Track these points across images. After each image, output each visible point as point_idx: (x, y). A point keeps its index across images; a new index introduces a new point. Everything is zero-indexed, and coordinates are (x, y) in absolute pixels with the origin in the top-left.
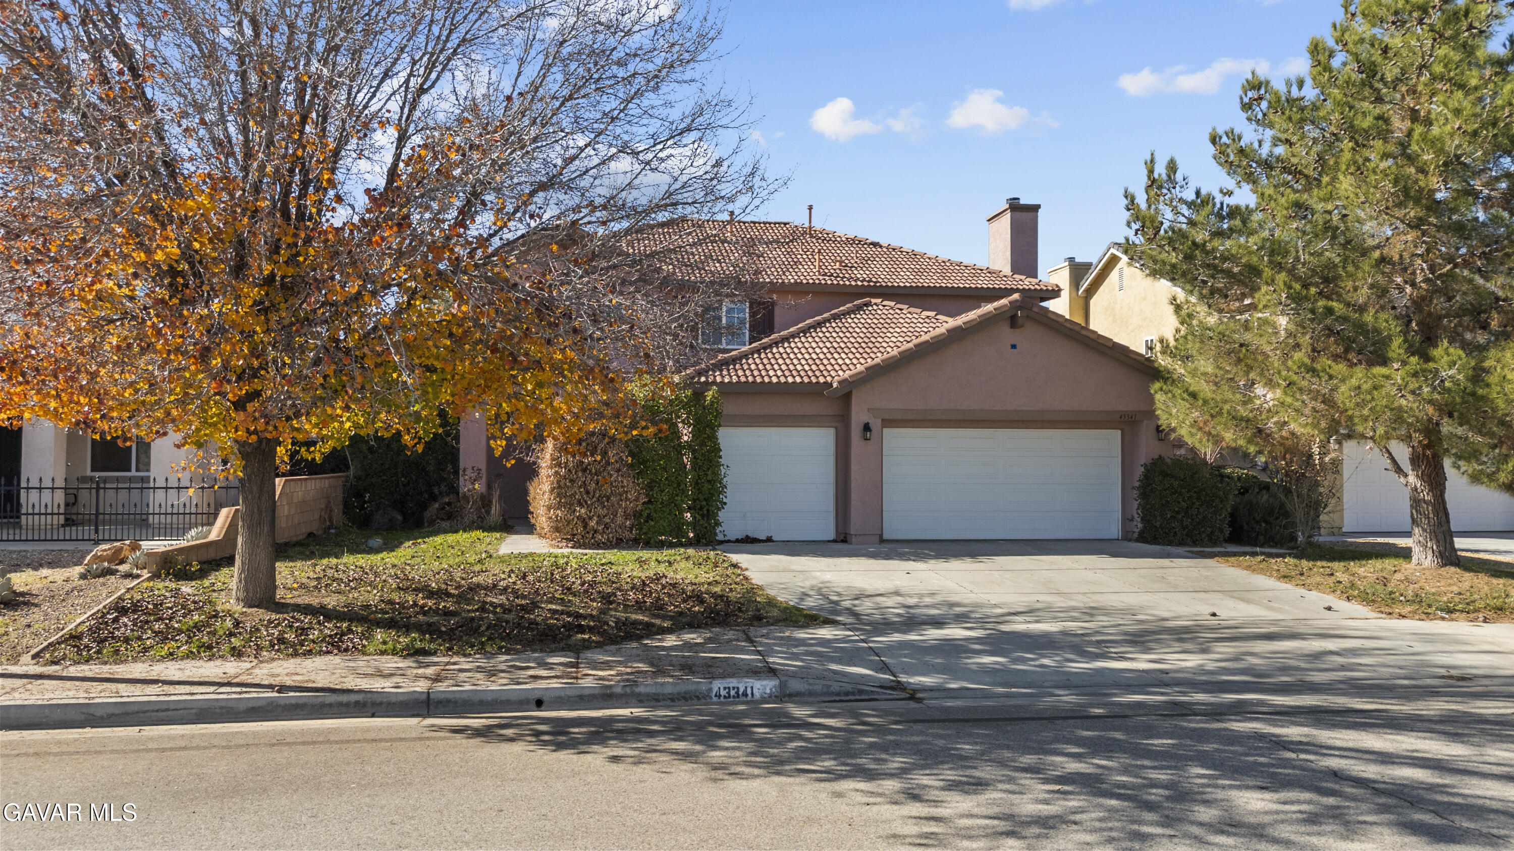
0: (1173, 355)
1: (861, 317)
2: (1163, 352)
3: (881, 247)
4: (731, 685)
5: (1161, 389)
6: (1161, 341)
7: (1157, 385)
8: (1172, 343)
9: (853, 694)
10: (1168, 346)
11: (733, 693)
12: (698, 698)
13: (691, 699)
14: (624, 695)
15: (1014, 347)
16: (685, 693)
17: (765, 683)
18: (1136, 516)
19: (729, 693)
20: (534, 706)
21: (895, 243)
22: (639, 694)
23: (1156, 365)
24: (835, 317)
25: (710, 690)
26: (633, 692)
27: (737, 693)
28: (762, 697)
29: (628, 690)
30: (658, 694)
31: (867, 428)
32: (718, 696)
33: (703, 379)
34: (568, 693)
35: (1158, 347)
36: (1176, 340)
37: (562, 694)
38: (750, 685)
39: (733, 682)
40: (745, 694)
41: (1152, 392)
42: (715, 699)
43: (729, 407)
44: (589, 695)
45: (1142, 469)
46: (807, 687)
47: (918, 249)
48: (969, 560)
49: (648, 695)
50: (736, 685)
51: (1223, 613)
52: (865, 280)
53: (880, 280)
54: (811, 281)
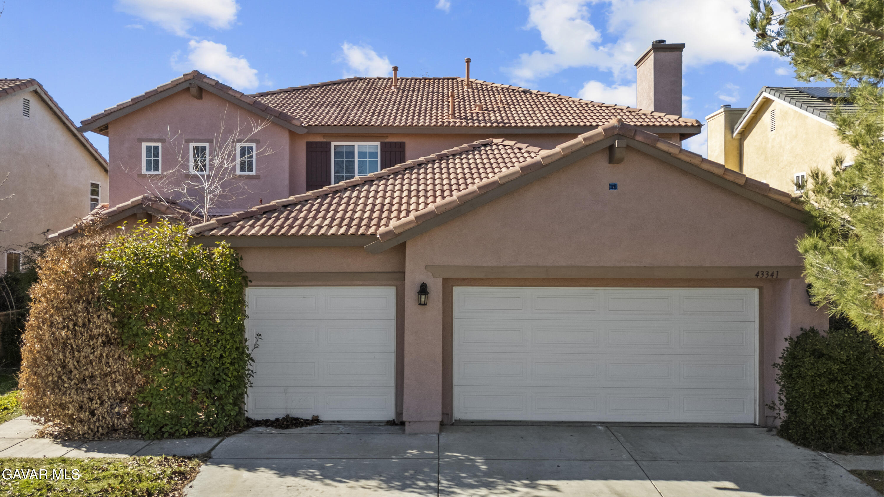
0: (832, 194)
1: (474, 158)
2: (818, 191)
5: (815, 248)
6: (815, 175)
7: (808, 241)
8: (831, 178)
10: (825, 182)
15: (613, 186)
18: (777, 402)
23: (807, 208)
31: (424, 289)
33: (224, 231)
35: (810, 184)
36: (837, 174)
41: (800, 250)
45: (787, 344)
52: (496, 121)
53: (512, 121)
54: (440, 124)
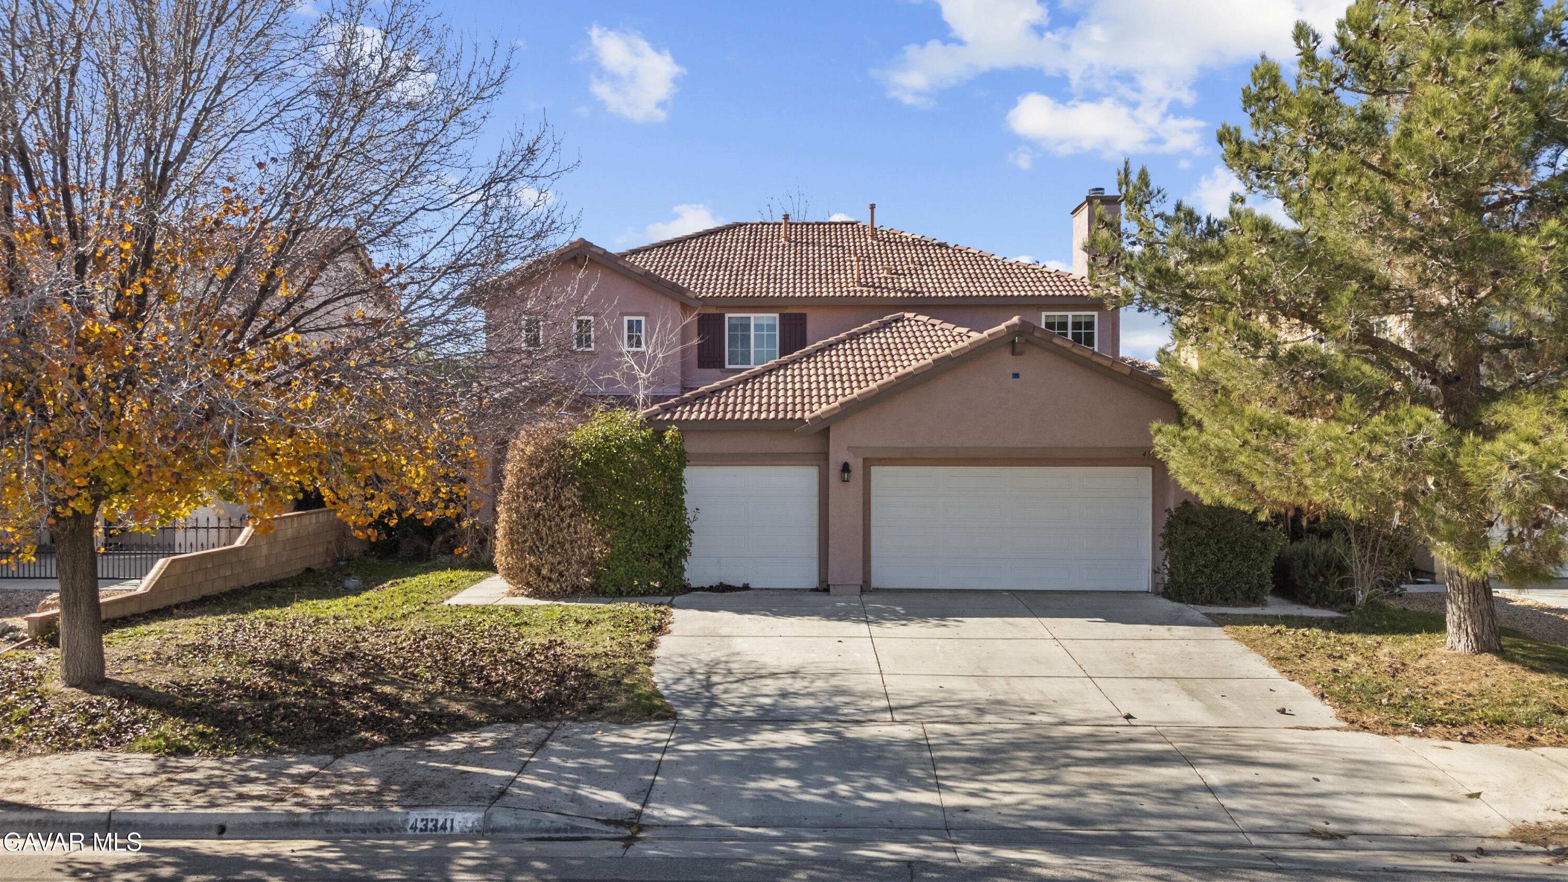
1: (885, 337)
3: (947, 248)
4: (430, 817)
5: (1160, 431)
9: (565, 831)
11: (430, 825)
12: (392, 830)
13: (384, 830)
14: (312, 824)
15: (1016, 376)
16: (378, 824)
17: (467, 815)
18: (1162, 567)
19: (426, 825)
20: (214, 833)
21: (963, 245)
22: (328, 824)
23: (1174, 397)
24: (851, 337)
25: (406, 821)
26: (322, 821)
27: (435, 826)
28: (462, 831)
29: (317, 819)
30: (349, 825)
31: (846, 468)
32: (414, 828)
33: (668, 416)
34: (254, 820)
37: (247, 821)
38: (450, 817)
39: (432, 813)
40: (444, 828)
42: (410, 832)
43: (693, 446)
44: (275, 823)
45: (1167, 515)
46: (513, 821)
47: (987, 251)
48: (934, 621)
49: (337, 824)
50: (435, 817)
51: (1142, 714)
52: (907, 290)
53: (925, 290)
54: (845, 294)
